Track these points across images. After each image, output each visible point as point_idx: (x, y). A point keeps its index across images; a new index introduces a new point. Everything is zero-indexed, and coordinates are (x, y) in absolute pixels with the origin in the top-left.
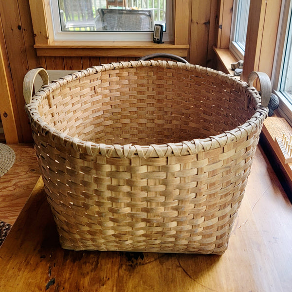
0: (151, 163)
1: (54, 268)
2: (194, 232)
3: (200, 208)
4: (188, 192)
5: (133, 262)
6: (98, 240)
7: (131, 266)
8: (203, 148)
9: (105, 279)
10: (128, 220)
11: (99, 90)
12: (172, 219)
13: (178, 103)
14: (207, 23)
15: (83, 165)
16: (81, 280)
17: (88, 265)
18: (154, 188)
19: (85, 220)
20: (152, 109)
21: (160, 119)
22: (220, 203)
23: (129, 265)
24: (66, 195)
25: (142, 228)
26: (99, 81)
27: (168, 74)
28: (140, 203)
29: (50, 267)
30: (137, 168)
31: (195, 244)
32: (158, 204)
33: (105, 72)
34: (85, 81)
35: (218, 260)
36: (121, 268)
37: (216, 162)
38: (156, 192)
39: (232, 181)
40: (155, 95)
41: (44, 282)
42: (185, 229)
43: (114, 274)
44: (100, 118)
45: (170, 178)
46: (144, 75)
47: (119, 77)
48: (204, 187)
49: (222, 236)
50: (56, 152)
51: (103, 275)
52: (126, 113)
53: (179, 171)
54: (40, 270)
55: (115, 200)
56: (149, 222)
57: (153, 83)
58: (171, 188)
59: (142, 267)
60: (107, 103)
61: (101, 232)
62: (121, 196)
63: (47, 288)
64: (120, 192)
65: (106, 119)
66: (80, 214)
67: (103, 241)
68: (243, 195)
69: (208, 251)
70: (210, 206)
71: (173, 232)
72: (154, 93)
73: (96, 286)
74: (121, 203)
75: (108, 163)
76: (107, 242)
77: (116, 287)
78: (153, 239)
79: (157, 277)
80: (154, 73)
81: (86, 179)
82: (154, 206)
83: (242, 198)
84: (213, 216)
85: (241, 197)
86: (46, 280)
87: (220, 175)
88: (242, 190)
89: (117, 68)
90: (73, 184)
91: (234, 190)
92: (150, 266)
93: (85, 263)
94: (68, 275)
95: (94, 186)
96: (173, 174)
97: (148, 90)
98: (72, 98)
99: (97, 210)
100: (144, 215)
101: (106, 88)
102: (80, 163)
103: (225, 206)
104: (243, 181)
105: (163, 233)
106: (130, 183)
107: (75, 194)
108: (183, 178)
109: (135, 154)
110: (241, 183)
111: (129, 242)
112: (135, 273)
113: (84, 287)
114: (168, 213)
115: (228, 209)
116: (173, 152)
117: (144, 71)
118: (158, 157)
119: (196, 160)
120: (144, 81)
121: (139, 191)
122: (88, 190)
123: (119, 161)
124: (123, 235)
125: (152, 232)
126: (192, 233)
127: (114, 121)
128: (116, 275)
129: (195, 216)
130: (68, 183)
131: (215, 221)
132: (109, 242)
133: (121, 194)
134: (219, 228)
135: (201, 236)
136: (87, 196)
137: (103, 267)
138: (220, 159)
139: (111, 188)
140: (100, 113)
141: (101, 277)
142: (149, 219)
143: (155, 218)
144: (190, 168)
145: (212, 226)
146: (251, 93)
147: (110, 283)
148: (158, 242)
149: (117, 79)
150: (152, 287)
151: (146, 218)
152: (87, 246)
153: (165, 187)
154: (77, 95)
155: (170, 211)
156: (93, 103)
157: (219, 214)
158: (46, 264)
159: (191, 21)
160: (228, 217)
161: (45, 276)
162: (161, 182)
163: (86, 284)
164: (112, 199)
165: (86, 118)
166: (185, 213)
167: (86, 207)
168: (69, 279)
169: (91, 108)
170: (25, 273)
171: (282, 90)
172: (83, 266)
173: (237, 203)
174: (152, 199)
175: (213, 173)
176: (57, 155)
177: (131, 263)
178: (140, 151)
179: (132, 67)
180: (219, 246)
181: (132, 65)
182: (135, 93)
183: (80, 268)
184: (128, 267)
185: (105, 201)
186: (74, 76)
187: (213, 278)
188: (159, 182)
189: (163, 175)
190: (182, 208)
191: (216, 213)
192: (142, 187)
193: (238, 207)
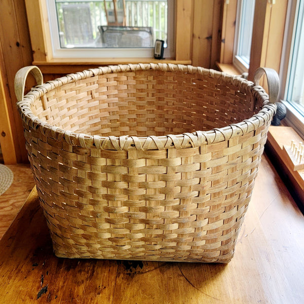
0: (149, 156)
1: (46, 276)
2: (197, 235)
3: (203, 208)
4: (190, 190)
5: (131, 271)
6: (93, 245)
7: (130, 274)
8: (206, 140)
9: (101, 287)
10: (125, 221)
11: (96, 95)
12: (173, 220)
13: (179, 109)
14: (209, 38)
15: (76, 160)
16: (75, 289)
17: (83, 273)
18: (153, 184)
19: (79, 222)
20: (152, 116)
21: (161, 127)
22: (224, 204)
23: (127, 274)
24: (59, 194)
25: (140, 231)
26: (96, 86)
27: (168, 78)
28: (138, 201)
29: (42, 276)
30: (134, 161)
31: (199, 249)
32: (158, 203)
33: (102, 76)
34: (81, 85)
35: (224, 269)
36: (119, 277)
37: (221, 158)
38: (155, 189)
39: (238, 181)
40: (155, 101)
41: (36, 291)
42: (188, 232)
43: (111, 283)
44: (97, 125)
45: (171, 173)
46: (143, 79)
47: (117, 81)
48: (207, 185)
49: (227, 242)
50: (48, 147)
51: (99, 283)
52: (125, 120)
53: (179, 166)
54: (31, 279)
55: (111, 198)
56: (148, 224)
57: (153, 88)
58: (171, 185)
59: (141, 275)
60: (105, 110)
61: (97, 235)
62: (117, 193)
63: (39, 296)
64: (116, 188)
65: (103, 126)
66: (74, 216)
67: (98, 246)
68: (250, 198)
69: (212, 258)
70: (214, 207)
71: (175, 236)
72: (154, 99)
73: (92, 294)
74: (117, 201)
75: (102, 156)
76: (103, 247)
77: (113, 296)
78: (153, 243)
79: (157, 286)
80: (154, 78)
81: (79, 176)
82: (153, 205)
83: (249, 201)
84: (217, 219)
85: (248, 199)
86: (38, 288)
87: (225, 172)
88: (249, 192)
89: (115, 71)
90: (66, 181)
91: (240, 191)
92: (150, 275)
93: (80, 271)
94: (61, 284)
95: (88, 183)
96: (174, 169)
97: (148, 96)
98: (67, 102)
99: (92, 209)
100: (142, 216)
101: (103, 93)
102: (73, 157)
103: (230, 208)
104: (250, 182)
105: (163, 237)
106: (127, 178)
107: (68, 192)
108: (184, 174)
109: (132, 145)
110: (248, 183)
111: (127, 247)
112: (134, 282)
113: (78, 296)
114: (168, 213)
115: (234, 212)
116: (173, 143)
117: (143, 75)
118: (158, 150)
119: (199, 154)
120: (144, 86)
121: (137, 188)
122: (82, 187)
123: (115, 153)
124: (121, 239)
125: (152, 235)
126: (195, 237)
127: (113, 129)
128: (113, 284)
129: (198, 217)
130: (61, 180)
131: (219, 224)
132: (105, 247)
133: (117, 190)
134: (225, 233)
135: (205, 241)
136: (81, 194)
137: (99, 276)
138: (225, 154)
139: (106, 185)
140: (98, 120)
141: (96, 285)
142: (148, 220)
143: (155, 219)
144: (192, 163)
145: (216, 230)
146: (257, 92)
147: (106, 291)
148: (158, 247)
149: (115, 83)
150: (152, 296)
151: (144, 218)
152: (82, 253)
153: (164, 183)
154: (73, 98)
155: (171, 211)
156: (90, 109)
157: (225, 216)
158: (39, 273)
159: (193, 36)
160: (234, 221)
161: (37, 285)
162: (161, 178)
163: (81, 293)
164: (108, 197)
165: (83, 125)
166: (187, 213)
167: (80, 206)
168: (62, 287)
169: (87, 114)
170: (16, 281)
171: (289, 100)
172: (78, 275)
173: (244, 206)
174: (151, 197)
175: (217, 169)
176: (49, 150)
177: (129, 272)
178: (137, 142)
179: (131, 71)
180: (224, 253)
181: (130, 69)
182: (134, 99)
183: (75, 276)
184: (126, 275)
185: (101, 199)
186: (70, 78)
187: (218, 287)
188: (159, 178)
189: (162, 170)
190: (183, 208)
191: (221, 215)
192: (139, 183)
193: (245, 211)
